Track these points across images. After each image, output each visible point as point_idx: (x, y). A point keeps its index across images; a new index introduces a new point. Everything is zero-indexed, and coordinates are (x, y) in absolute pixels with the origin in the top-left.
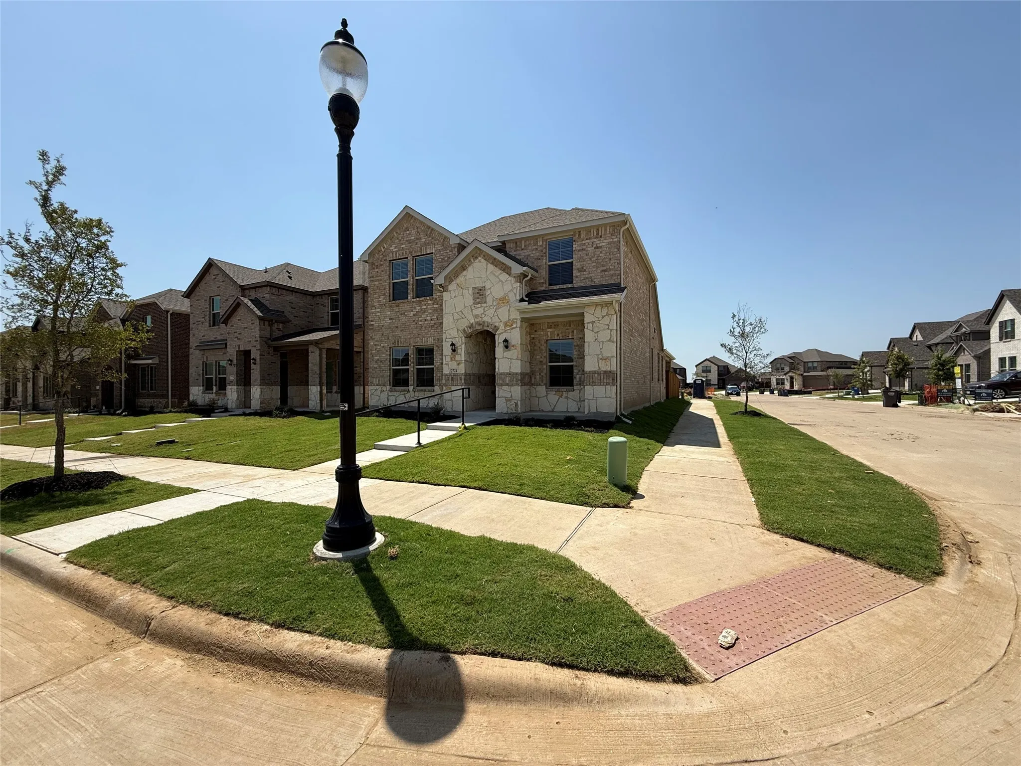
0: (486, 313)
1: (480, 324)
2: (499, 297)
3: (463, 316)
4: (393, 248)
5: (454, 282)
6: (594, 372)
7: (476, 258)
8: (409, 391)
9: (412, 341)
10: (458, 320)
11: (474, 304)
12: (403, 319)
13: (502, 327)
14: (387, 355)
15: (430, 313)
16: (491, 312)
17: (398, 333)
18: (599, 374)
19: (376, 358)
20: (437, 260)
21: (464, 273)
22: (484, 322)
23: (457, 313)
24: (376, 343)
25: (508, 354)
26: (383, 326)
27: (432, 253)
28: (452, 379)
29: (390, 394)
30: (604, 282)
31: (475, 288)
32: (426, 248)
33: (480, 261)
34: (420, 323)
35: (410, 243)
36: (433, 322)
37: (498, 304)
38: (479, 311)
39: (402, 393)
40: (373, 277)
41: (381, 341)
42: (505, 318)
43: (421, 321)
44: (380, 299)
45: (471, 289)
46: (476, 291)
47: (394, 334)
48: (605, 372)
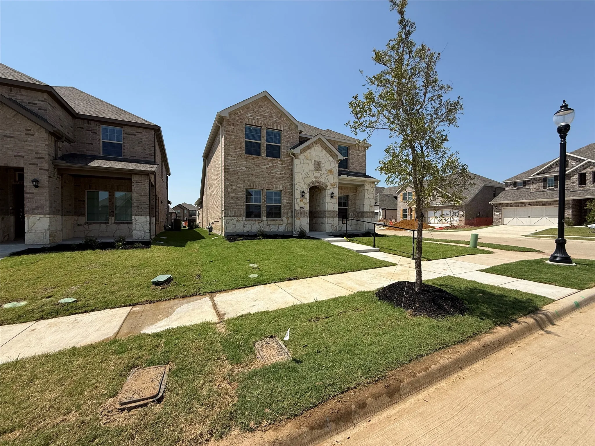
0: (322, 177)
1: (318, 183)
2: (328, 169)
3: (308, 176)
4: (249, 115)
5: (303, 154)
6: (368, 212)
7: (316, 144)
8: (262, 221)
9: (265, 186)
10: (305, 178)
11: (315, 170)
12: (257, 170)
13: (329, 186)
14: (243, 194)
15: (280, 170)
16: (324, 176)
17: (253, 178)
18: (370, 213)
19: (232, 195)
20: (285, 136)
21: (309, 151)
22: (320, 182)
23: (305, 173)
24: (232, 184)
25: (332, 201)
26: (239, 172)
27: (281, 130)
28: (301, 213)
29: (246, 222)
30: (360, 172)
31: (316, 161)
32: (277, 126)
33: (318, 146)
34: (272, 175)
35: (264, 117)
36: (282, 176)
37: (328, 173)
38: (317, 175)
39: (256, 222)
40: (229, 131)
41: (237, 183)
42: (331, 182)
43: (273, 173)
44: (236, 151)
45: (313, 161)
46: (316, 163)
47: (249, 179)
48: (372, 212)
